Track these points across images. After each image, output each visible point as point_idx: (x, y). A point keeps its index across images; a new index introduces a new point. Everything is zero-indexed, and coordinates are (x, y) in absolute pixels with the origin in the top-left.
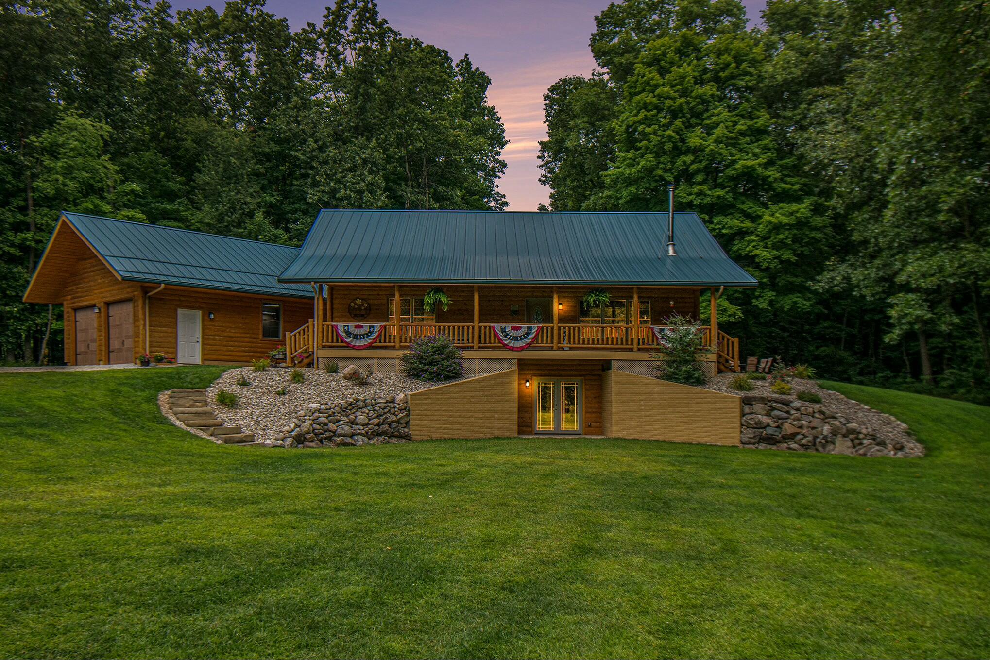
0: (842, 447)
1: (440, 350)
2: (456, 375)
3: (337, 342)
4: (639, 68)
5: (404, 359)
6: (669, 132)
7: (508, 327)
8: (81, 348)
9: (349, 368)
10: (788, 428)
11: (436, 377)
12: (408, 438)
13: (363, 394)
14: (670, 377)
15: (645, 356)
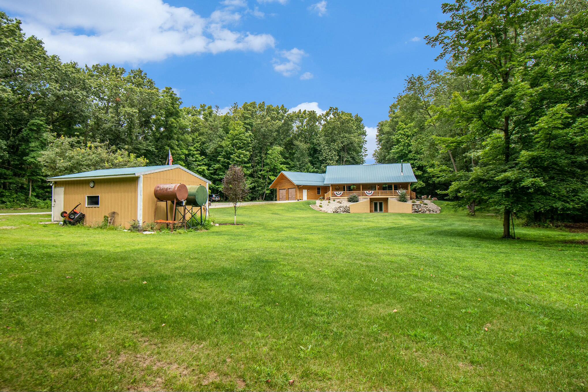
0: (428, 212)
1: (354, 197)
2: (357, 201)
3: (334, 195)
4: (400, 123)
5: (348, 198)
6: (406, 141)
7: (367, 192)
8: (281, 197)
9: (338, 200)
10: (420, 210)
11: (354, 202)
12: (350, 212)
13: (341, 205)
14: (400, 201)
15: (395, 197)
